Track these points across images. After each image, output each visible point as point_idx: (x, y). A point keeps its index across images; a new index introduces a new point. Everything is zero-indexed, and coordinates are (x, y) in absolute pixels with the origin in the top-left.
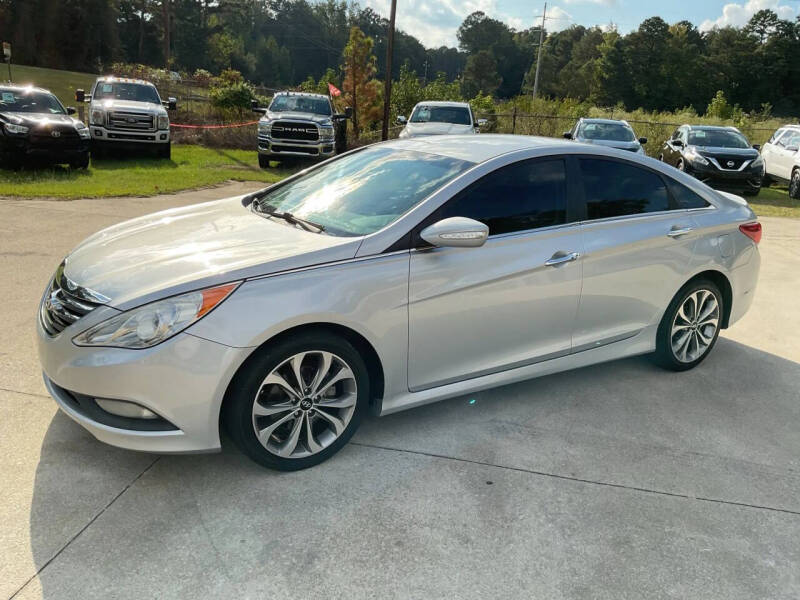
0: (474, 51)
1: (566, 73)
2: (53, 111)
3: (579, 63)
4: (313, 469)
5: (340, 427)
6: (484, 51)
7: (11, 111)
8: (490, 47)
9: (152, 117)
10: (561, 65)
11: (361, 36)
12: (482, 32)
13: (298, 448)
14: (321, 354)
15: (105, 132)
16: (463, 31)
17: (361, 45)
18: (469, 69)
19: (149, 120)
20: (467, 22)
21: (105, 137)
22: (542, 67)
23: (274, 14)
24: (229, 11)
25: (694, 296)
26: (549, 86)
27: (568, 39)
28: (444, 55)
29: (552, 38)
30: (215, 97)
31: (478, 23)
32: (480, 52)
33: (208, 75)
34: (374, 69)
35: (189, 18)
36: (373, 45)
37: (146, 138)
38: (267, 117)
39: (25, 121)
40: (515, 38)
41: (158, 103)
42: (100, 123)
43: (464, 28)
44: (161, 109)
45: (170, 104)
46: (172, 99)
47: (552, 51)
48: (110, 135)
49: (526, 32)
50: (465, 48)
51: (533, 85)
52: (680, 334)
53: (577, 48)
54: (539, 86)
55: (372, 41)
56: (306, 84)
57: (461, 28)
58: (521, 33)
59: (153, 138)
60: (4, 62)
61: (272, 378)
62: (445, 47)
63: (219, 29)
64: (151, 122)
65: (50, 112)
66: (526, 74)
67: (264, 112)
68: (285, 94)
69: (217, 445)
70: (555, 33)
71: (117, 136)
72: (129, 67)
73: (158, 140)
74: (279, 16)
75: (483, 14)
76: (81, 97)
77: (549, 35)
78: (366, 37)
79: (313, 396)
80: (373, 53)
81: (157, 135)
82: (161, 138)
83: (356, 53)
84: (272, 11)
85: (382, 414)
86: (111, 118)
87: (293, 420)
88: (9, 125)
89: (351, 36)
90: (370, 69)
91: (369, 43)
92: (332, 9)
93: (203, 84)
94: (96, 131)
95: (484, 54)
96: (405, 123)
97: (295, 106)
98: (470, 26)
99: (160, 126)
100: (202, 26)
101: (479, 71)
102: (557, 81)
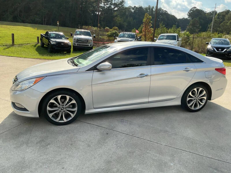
0: (192, 19)
1: (223, 25)
2: (63, 38)
3: (228, 21)
4: (65, 126)
5: (73, 116)
6: (195, 19)
7: (53, 38)
8: (198, 17)
9: (88, 40)
10: (221, 22)
11: (148, 16)
12: (196, 13)
13: (60, 120)
14: (66, 96)
15: (76, 44)
16: (189, 13)
17: (148, 18)
18: (191, 24)
19: (87, 41)
20: (191, 10)
21: (76, 45)
22: (214, 23)
23: (133, 11)
24: (120, 11)
25: (195, 89)
26: (217, 29)
27: (224, 14)
28: (184, 20)
29: (219, 14)
30: (108, 35)
31: (194, 10)
32: (194, 19)
33: (109, 28)
34: (151, 25)
35: (109, 13)
36: (151, 18)
37: (86, 45)
38: (117, 40)
39: (55, 41)
40: (206, 15)
41: (90, 36)
42: (75, 41)
43: (190, 12)
44: (91, 38)
45: (94, 36)
46: (94, 35)
47: (218, 18)
48: (77, 45)
49: (210, 12)
50: (190, 18)
51: (211, 29)
52: (191, 100)
53: (227, 17)
54: (213, 28)
55: (151, 17)
56: (133, 30)
57: (189, 12)
58: (208, 13)
59: (88, 45)
60: (57, 26)
61: (52, 101)
62: (184, 18)
63: (116, 16)
64: (88, 41)
65: (62, 39)
66: (209, 25)
67: (116, 38)
68: (123, 33)
69: (38, 116)
70: (220, 12)
71: (79, 45)
72: (87, 27)
73: (89, 46)
74: (134, 12)
75: (196, 8)
76: (72, 35)
77: (218, 13)
78: (150, 16)
79: (64, 107)
80: (151, 21)
81: (89, 45)
82: (90, 45)
83: (146, 21)
84: (132, 10)
85: (85, 114)
86: (78, 40)
87: (59, 112)
88: (52, 42)
89: (145, 16)
90: (150, 25)
91: (150, 18)
92: (149, 8)
93: (107, 31)
94: (74, 43)
95: (195, 20)
96: (156, 40)
97: (127, 36)
98: (191, 12)
99: (90, 42)
100: (112, 15)
101: (194, 25)
102: (219, 27)
